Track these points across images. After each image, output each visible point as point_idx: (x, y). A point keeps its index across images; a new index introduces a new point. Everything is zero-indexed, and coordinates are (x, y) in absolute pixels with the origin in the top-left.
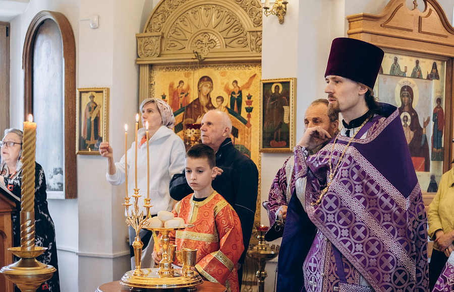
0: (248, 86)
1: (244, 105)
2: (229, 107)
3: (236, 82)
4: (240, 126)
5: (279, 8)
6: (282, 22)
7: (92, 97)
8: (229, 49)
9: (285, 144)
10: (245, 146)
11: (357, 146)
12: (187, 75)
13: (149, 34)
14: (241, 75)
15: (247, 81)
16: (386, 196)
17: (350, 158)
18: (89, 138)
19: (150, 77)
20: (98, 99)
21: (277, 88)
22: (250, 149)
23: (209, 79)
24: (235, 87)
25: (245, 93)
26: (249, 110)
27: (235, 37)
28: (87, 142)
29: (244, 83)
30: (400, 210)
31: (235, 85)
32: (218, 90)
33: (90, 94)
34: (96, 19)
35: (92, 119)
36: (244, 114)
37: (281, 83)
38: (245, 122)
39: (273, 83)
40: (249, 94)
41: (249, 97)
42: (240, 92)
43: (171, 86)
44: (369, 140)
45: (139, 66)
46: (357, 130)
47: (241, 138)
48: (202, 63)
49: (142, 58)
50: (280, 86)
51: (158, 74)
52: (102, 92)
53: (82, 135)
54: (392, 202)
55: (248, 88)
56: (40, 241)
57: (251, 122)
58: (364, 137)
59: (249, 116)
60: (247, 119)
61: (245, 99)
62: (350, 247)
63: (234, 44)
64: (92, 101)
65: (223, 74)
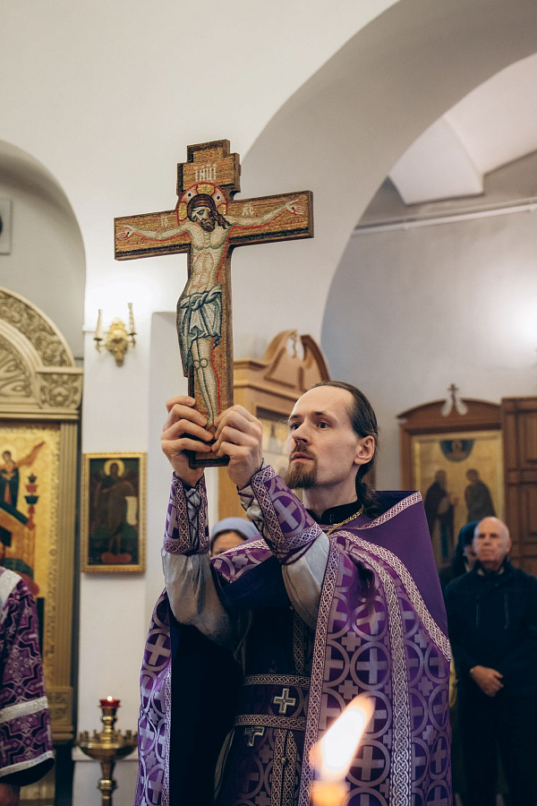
0: (29, 461)
1: (23, 492)
3: (8, 453)
4: (15, 526)
5: (117, 341)
6: (120, 362)
9: (129, 557)
10: (25, 560)
14: (17, 443)
15: (28, 451)
21: (114, 467)
22: (33, 565)
24: (7, 462)
25: (25, 474)
26: (32, 500)
27: (9, 380)
29: (23, 455)
31: (7, 458)
36: (22, 507)
37: (124, 460)
38: (24, 521)
39: (105, 460)
40: (32, 475)
41: (32, 479)
42: (16, 471)
47: (18, 548)
50: (121, 465)
55: (30, 464)
57: (36, 520)
59: (31, 511)
60: (27, 515)
61: (24, 481)
63: (8, 389)
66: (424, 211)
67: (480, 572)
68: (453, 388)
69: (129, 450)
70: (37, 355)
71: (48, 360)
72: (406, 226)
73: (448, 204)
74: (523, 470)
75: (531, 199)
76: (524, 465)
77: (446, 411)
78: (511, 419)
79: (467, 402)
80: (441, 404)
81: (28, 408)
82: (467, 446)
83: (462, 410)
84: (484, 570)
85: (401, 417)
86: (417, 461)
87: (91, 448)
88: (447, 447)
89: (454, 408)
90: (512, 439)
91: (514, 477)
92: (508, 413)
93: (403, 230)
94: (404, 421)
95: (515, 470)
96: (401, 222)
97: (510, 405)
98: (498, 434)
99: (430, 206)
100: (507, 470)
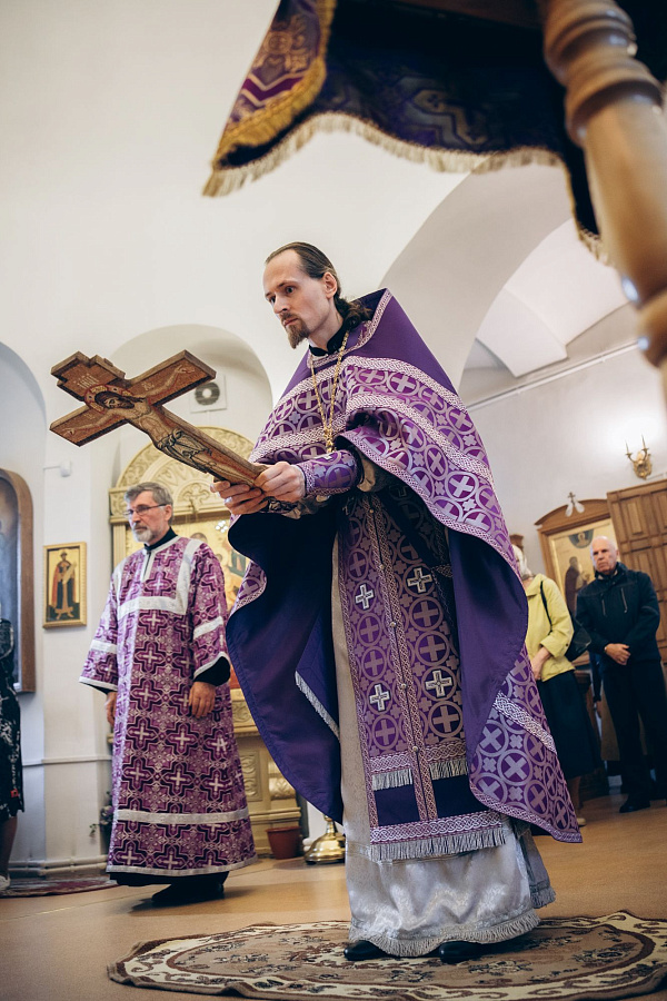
2: (231, 565)
7: (64, 555)
18: (60, 606)
19: (127, 539)
20: (72, 556)
23: (203, 537)
28: (57, 611)
33: (60, 552)
34: (68, 465)
35: (65, 582)
45: (112, 525)
49: (116, 515)
52: (78, 547)
53: (50, 603)
56: (8, 728)
64: (64, 560)
66: (530, 379)
67: (600, 577)
68: (571, 495)
72: (519, 391)
73: (544, 371)
74: (631, 541)
75: (601, 354)
76: (631, 538)
77: (569, 512)
78: (616, 506)
79: (582, 502)
80: (566, 507)
82: (588, 535)
83: (580, 509)
84: (602, 575)
85: (537, 524)
86: (555, 554)
88: (575, 539)
89: (574, 509)
90: (619, 521)
91: (625, 547)
92: (613, 502)
93: (517, 395)
94: (540, 526)
95: (626, 542)
96: (515, 389)
97: (614, 496)
98: (610, 521)
99: (533, 374)
100: (620, 543)
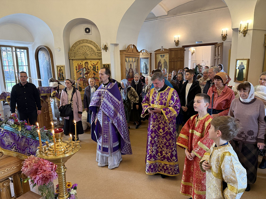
0: (97, 64)
1: (96, 69)
4: (96, 73)
5: (105, 48)
6: (106, 51)
7: (60, 68)
8: (92, 56)
11: (107, 89)
12: (82, 62)
13: (71, 52)
14: (95, 62)
16: (115, 101)
17: (106, 92)
23: (87, 63)
25: (96, 66)
26: (98, 70)
27: (93, 53)
30: (118, 104)
31: (94, 64)
32: (90, 65)
34: (59, 49)
35: (61, 73)
36: (96, 70)
38: (97, 72)
41: (97, 67)
43: (78, 64)
44: (110, 88)
45: (69, 59)
46: (107, 86)
48: (86, 59)
50: (107, 65)
51: (74, 61)
52: (63, 66)
53: (58, 77)
54: (117, 102)
55: (97, 65)
58: (109, 87)
59: (98, 71)
61: (96, 67)
62: (108, 113)
63: (93, 55)
65: (91, 62)
68: (162, 47)
69: (108, 63)
70: (96, 50)
71: (98, 50)
73: (162, 17)
76: (171, 59)
77: (161, 50)
81: (96, 57)
82: (164, 56)
83: (163, 50)
86: (157, 58)
87: (103, 63)
88: (161, 56)
90: (170, 55)
92: (169, 51)
94: (155, 52)
97: (170, 49)
98: (168, 54)
99: (160, 17)
